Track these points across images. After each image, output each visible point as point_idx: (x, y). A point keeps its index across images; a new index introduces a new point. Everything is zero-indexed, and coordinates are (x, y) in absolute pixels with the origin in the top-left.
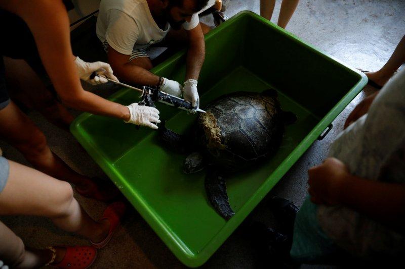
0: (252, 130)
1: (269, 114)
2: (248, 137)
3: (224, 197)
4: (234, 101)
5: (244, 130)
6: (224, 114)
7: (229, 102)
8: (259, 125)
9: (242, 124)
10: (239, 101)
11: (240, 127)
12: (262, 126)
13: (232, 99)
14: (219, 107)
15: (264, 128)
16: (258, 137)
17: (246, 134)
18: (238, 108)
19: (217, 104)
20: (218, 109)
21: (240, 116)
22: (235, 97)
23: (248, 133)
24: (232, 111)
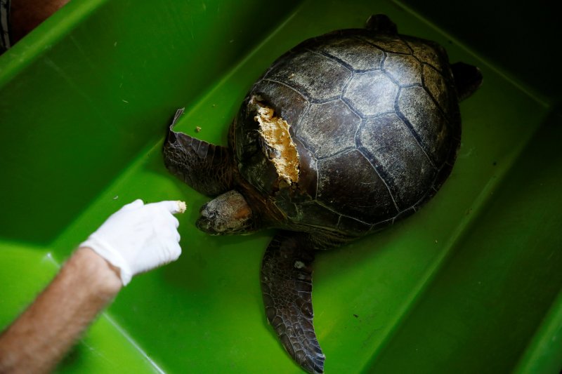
0: (389, 149)
1: (431, 95)
2: (380, 168)
3: (303, 311)
4: (340, 61)
5: (370, 149)
6: (316, 101)
7: (327, 65)
8: (406, 133)
9: (363, 131)
10: (354, 61)
11: (358, 142)
12: (415, 133)
13: (334, 53)
14: (300, 79)
15: (419, 139)
16: (403, 164)
17: (375, 162)
18: (352, 84)
19: (295, 70)
20: (298, 87)
21: (359, 107)
22: (341, 48)
23: (380, 158)
24: (337, 92)
